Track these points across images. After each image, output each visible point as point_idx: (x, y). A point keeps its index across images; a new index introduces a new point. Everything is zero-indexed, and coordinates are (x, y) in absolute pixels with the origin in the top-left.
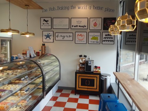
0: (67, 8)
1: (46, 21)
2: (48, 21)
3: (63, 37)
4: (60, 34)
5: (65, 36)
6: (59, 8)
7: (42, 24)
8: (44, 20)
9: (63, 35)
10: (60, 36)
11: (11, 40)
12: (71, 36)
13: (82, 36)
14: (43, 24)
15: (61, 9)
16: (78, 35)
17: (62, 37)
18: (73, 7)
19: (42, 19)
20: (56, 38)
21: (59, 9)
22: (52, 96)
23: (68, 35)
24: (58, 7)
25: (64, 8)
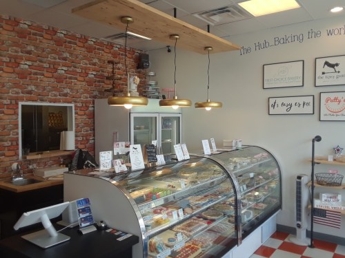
0: (298, 38)
1: (332, 66)
2: (337, 65)
3: (289, 107)
4: (279, 101)
5: (293, 104)
6: (278, 41)
7: (319, 74)
8: (327, 63)
9: (287, 101)
10: (280, 105)
11: (179, 118)
12: (308, 104)
13: (340, 101)
14: (323, 73)
15: (282, 41)
16: (327, 101)
17: (285, 108)
18: (314, 33)
19: (320, 63)
20: (271, 108)
21: (277, 43)
22: (260, 244)
23: (300, 100)
24: (277, 39)
25: (290, 39)
